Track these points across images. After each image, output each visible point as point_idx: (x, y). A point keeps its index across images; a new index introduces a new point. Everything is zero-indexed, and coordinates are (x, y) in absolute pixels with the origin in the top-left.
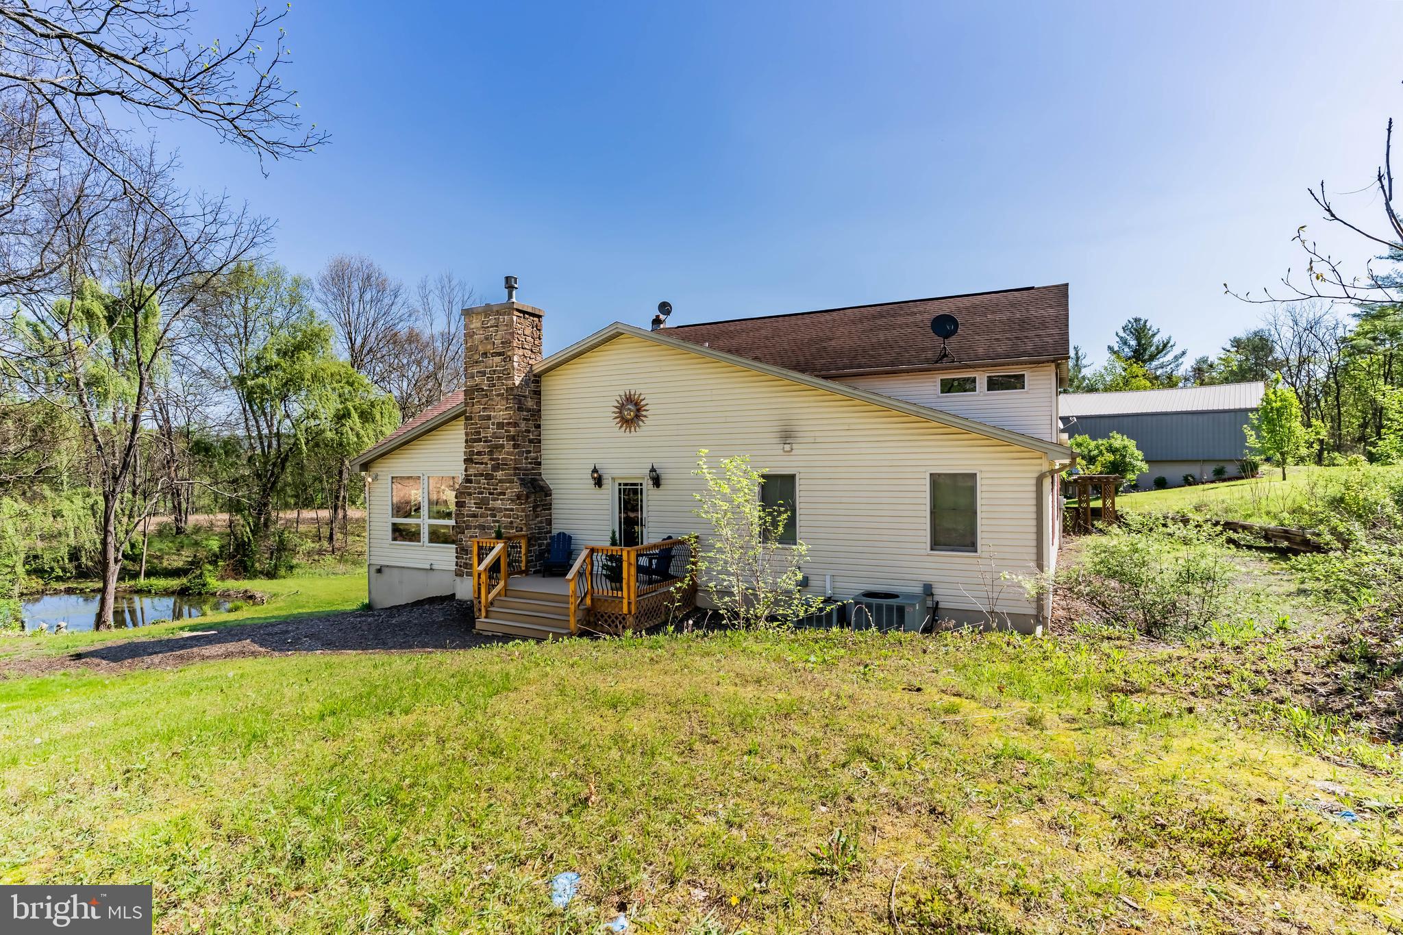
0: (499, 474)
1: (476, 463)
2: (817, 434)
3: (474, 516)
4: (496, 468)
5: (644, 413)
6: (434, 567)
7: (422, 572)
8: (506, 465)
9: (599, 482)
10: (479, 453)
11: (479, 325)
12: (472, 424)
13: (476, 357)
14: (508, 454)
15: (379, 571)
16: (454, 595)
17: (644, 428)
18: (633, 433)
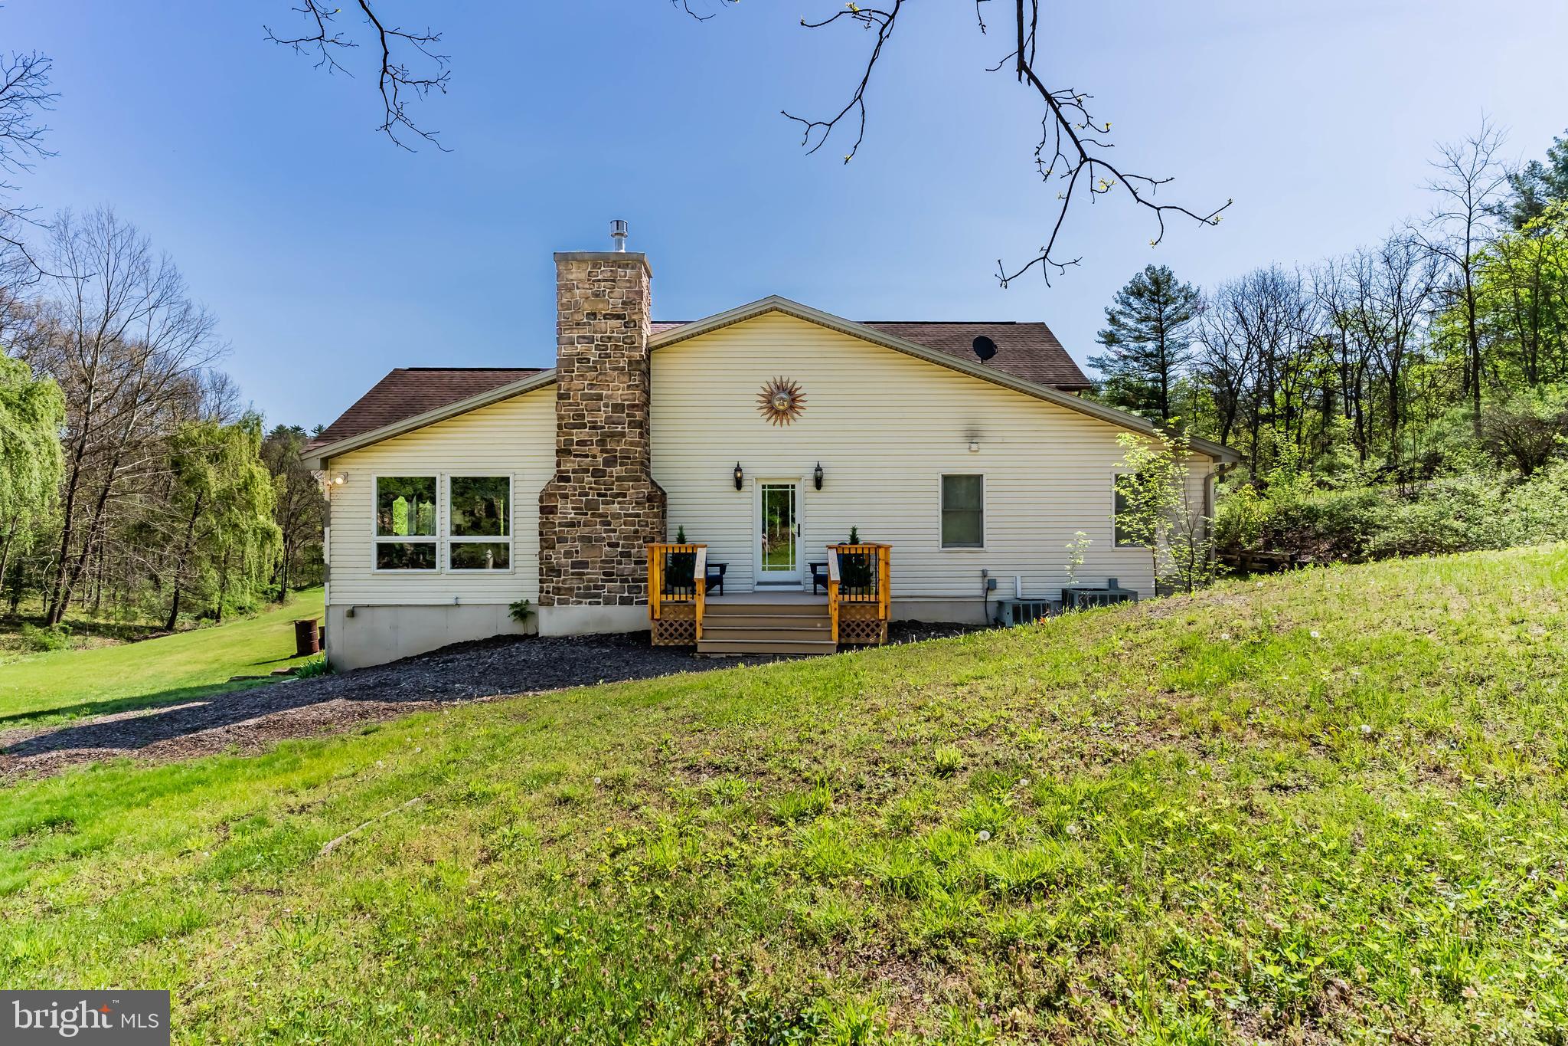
0: (617, 470)
1: (576, 456)
2: (1005, 434)
3: (572, 525)
4: (610, 462)
5: (800, 404)
6: (460, 602)
7: (432, 609)
8: (629, 458)
9: (739, 484)
10: (580, 443)
11: (583, 276)
12: (570, 404)
13: (577, 317)
14: (632, 444)
15: (352, 614)
16: (537, 633)
17: (799, 422)
18: (785, 427)
